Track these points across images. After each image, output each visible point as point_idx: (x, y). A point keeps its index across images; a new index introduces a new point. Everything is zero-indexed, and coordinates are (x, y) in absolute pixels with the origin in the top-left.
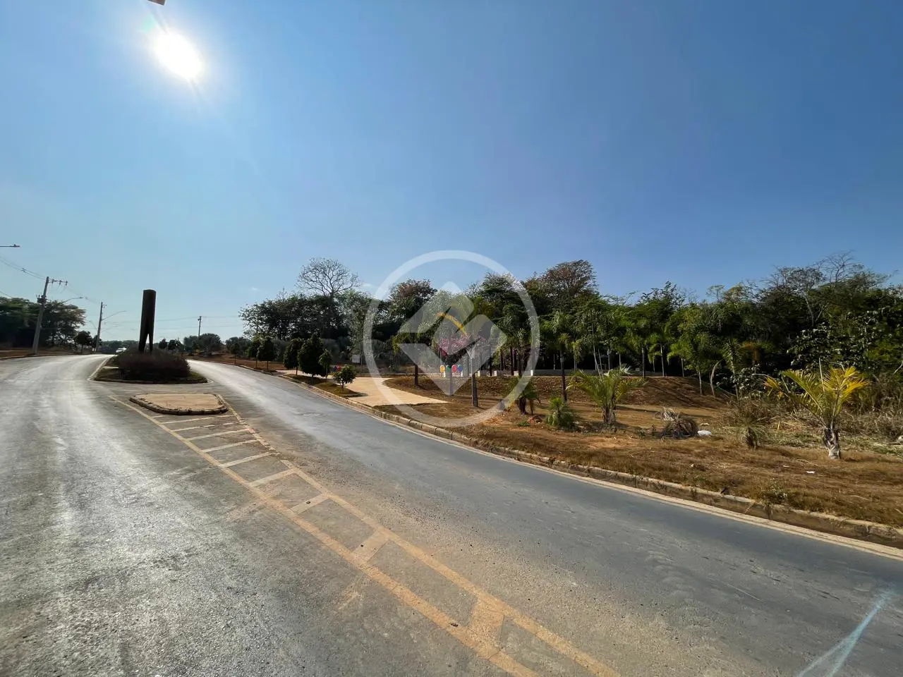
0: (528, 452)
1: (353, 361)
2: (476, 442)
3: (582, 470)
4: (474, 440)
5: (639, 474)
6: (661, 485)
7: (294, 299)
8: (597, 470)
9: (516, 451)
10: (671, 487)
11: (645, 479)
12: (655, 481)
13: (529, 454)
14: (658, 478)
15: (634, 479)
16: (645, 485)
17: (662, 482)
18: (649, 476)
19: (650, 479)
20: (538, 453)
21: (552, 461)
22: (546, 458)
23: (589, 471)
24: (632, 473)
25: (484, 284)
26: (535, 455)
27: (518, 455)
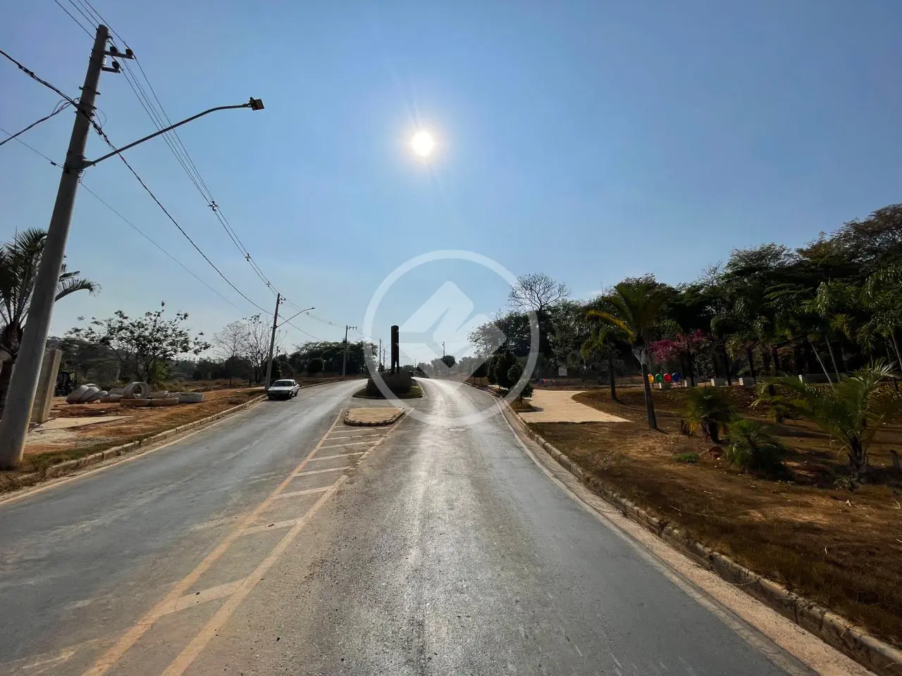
0: (636, 505)
1: (560, 374)
2: (588, 480)
3: (701, 554)
4: (588, 475)
5: (806, 595)
6: (855, 640)
7: (511, 317)
8: (725, 562)
9: (624, 500)
10: (881, 654)
11: (816, 610)
12: (840, 622)
13: (636, 508)
14: (852, 619)
15: (793, 604)
16: (817, 627)
17: (858, 632)
18: (831, 607)
19: (829, 616)
20: (649, 509)
21: (662, 526)
22: (654, 519)
23: (711, 558)
24: (790, 588)
25: (729, 265)
26: (643, 512)
27: (625, 507)
